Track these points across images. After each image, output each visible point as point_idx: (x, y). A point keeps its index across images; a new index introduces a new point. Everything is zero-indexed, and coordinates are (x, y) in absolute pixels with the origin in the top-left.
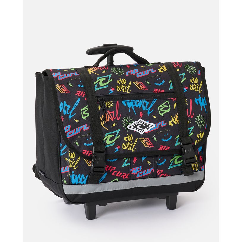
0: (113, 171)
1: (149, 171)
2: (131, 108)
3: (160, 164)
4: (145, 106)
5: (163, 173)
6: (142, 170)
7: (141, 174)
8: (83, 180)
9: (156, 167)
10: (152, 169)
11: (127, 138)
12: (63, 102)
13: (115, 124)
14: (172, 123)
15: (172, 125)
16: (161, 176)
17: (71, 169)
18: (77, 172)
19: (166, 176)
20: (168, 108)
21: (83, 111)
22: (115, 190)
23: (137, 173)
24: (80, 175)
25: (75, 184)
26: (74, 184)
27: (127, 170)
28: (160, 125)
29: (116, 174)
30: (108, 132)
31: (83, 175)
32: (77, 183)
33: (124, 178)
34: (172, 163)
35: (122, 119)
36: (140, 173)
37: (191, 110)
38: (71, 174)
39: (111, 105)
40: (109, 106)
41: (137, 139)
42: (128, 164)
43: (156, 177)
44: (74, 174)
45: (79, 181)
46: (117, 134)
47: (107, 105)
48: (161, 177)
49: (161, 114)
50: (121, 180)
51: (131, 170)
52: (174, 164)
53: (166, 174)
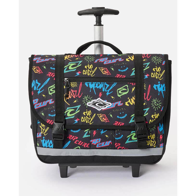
0: (75, 140)
1: (108, 143)
2: (92, 89)
3: (117, 139)
4: (105, 88)
5: (120, 146)
6: (101, 142)
7: (100, 145)
8: (51, 145)
9: (114, 141)
10: (110, 142)
11: (85, 112)
12: (35, 80)
13: (76, 101)
14: (129, 103)
15: (128, 105)
18: (47, 138)
19: (123, 149)
20: (127, 91)
21: (50, 89)
22: (78, 155)
23: (97, 144)
24: (48, 140)
25: (45, 147)
26: (44, 147)
27: (87, 140)
28: (117, 105)
29: (78, 142)
30: (69, 106)
31: (51, 141)
32: (46, 146)
33: (85, 147)
34: (129, 138)
35: (83, 97)
36: (99, 144)
37: (148, 94)
38: (42, 139)
39: (75, 85)
40: (73, 86)
41: (95, 114)
42: (88, 136)
43: (114, 149)
44: (44, 139)
45: (48, 145)
46: (78, 109)
47: (71, 85)
48: (119, 149)
49: (119, 96)
50: (82, 148)
51: (91, 141)
52: (131, 139)
53: (123, 147)
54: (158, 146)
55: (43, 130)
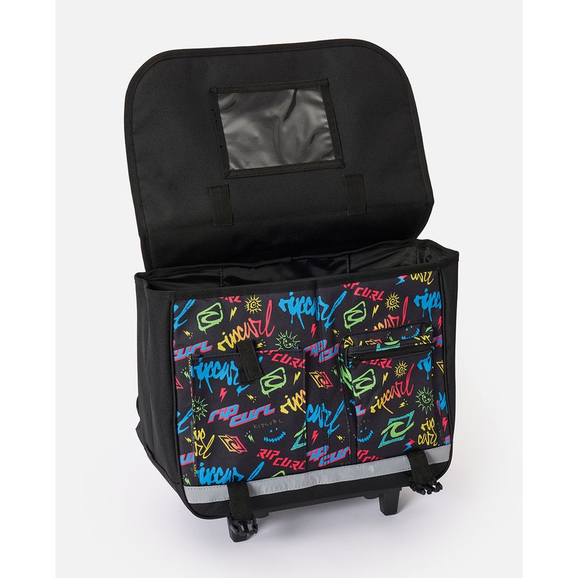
0: (274, 458)
1: (342, 454)
3: (363, 440)
5: (368, 455)
6: (329, 452)
7: (327, 460)
8: (220, 477)
9: (355, 446)
10: (347, 449)
16: (364, 461)
17: (199, 459)
18: (209, 464)
19: (374, 460)
22: (280, 491)
23: (320, 458)
24: (214, 468)
25: (206, 485)
26: (204, 485)
27: (301, 454)
29: (280, 462)
31: (220, 469)
32: (209, 482)
33: (295, 469)
34: (385, 436)
36: (325, 457)
38: (198, 468)
42: (302, 445)
43: (356, 463)
44: (203, 466)
45: (213, 478)
48: (366, 462)
50: (290, 472)
51: (309, 453)
52: (389, 438)
53: (374, 457)
54: (441, 443)
55: (199, 448)
